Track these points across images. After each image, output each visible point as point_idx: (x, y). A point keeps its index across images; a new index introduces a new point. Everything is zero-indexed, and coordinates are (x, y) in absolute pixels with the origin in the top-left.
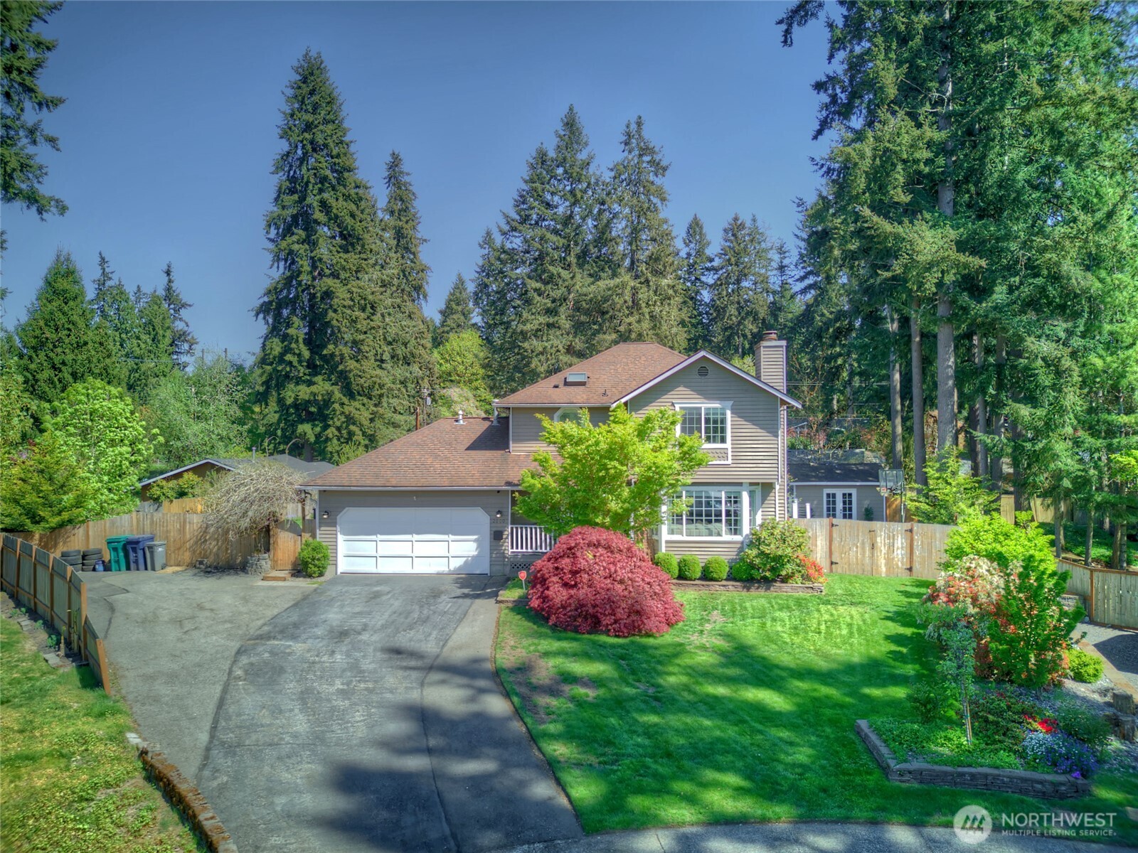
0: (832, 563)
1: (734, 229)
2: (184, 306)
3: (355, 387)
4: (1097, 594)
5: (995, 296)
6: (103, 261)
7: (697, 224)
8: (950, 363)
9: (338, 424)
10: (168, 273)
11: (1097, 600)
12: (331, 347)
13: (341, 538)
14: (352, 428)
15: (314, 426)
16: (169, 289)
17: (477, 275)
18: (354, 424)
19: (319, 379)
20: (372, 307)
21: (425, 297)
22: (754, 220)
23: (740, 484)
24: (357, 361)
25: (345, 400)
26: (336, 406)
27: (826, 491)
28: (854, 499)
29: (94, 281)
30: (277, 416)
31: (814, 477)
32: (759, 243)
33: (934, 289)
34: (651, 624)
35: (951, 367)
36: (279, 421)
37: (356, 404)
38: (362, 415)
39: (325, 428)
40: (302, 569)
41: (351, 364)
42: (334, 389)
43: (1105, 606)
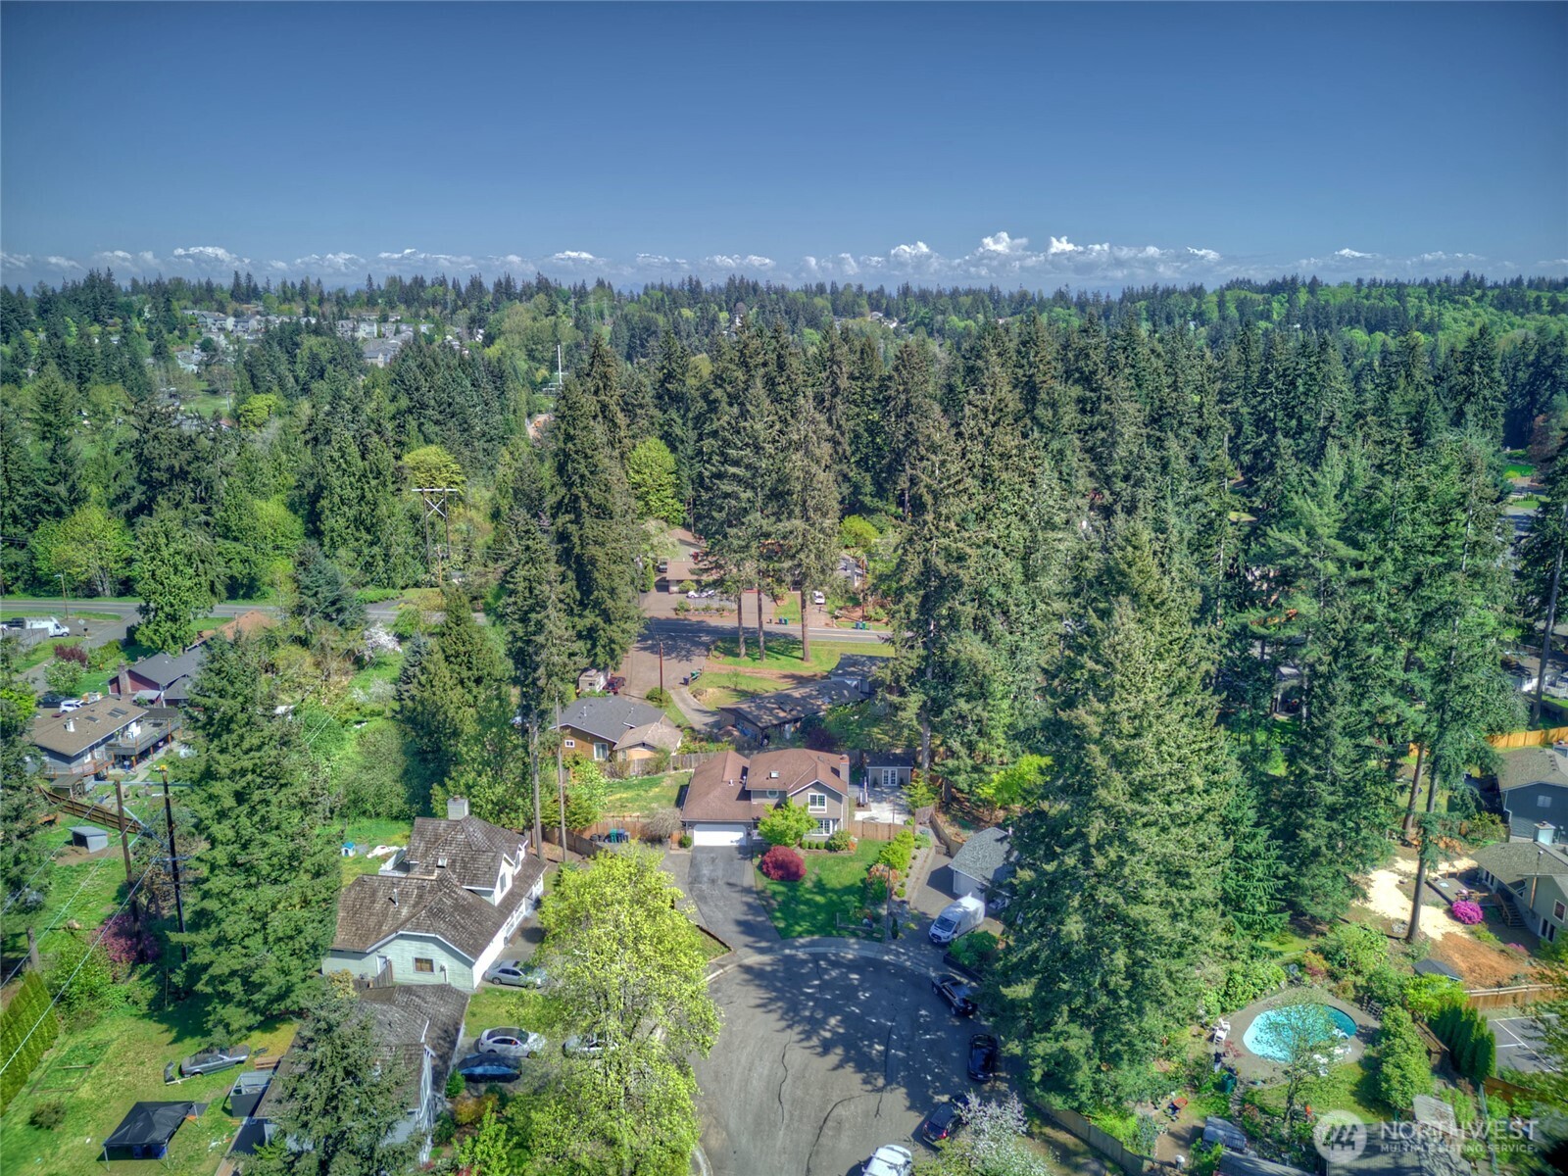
13: (696, 833)
27: (884, 770)
28: (896, 774)
31: (879, 762)
37: (614, 627)
38: (617, 636)
39: (594, 646)
40: (683, 844)
41: (609, 603)
42: (599, 620)
43: (953, 851)
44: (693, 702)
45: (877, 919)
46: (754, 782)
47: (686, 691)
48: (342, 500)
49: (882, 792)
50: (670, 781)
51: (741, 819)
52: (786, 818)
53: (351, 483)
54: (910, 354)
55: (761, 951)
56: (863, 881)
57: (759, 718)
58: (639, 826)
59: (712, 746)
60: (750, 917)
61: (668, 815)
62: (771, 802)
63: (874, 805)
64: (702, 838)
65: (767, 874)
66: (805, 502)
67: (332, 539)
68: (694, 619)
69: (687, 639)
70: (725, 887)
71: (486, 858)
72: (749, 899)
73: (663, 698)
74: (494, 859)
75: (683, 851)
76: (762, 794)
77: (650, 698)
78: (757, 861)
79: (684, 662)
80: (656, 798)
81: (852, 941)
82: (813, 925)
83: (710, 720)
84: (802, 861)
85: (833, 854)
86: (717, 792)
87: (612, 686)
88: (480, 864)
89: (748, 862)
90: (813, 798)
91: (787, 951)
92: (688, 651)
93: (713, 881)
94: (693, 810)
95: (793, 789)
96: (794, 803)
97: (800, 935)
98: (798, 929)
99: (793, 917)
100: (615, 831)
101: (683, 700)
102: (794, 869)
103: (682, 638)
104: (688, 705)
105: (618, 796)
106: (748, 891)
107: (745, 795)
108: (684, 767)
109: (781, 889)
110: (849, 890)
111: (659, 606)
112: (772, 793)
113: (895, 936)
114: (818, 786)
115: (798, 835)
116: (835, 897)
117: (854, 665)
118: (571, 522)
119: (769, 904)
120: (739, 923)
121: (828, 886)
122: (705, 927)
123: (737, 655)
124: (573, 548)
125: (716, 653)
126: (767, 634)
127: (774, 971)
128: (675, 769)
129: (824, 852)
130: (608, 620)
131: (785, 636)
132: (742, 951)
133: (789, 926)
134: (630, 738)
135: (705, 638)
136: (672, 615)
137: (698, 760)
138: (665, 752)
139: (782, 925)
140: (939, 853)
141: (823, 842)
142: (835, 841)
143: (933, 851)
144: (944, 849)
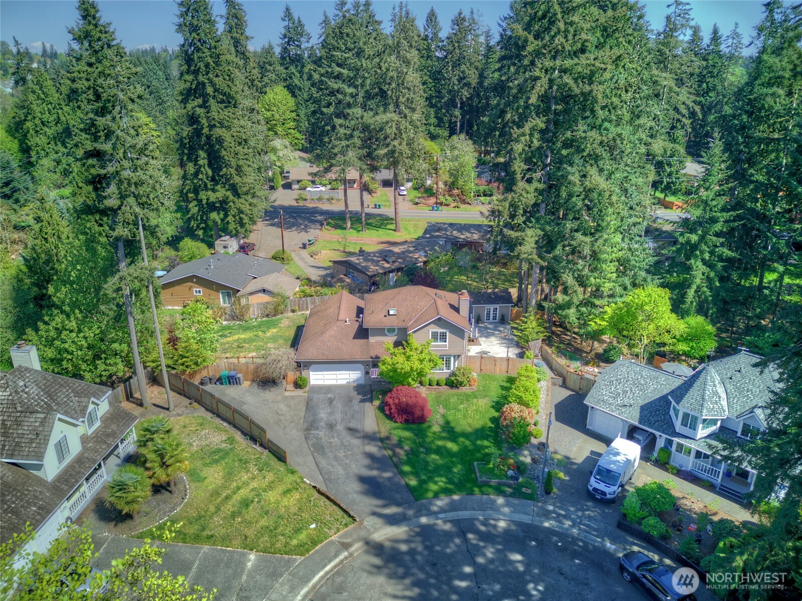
0: (481, 370)
1: (459, 21)
3: (240, 191)
4: (568, 377)
7: (433, 15)
9: (233, 213)
11: (568, 380)
12: (225, 170)
13: (311, 373)
14: (242, 215)
15: (219, 214)
17: (281, 41)
18: (243, 213)
19: (218, 187)
22: (472, 13)
24: (241, 177)
25: (236, 200)
26: (231, 204)
27: (487, 308)
30: (197, 208)
32: (475, 30)
36: (199, 211)
37: (242, 200)
38: (246, 208)
39: (226, 215)
40: (298, 385)
41: (237, 179)
42: (229, 193)
43: (570, 383)
44: (311, 261)
45: (520, 468)
46: (370, 321)
47: (305, 253)
48: (43, 123)
49: (486, 328)
50: (286, 323)
51: (358, 357)
52: (408, 358)
53: (49, 110)
54: (464, 19)
55: (392, 520)
56: (494, 420)
57: (367, 268)
58: (252, 367)
59: (325, 290)
60: (375, 473)
61: (283, 355)
62: (390, 340)
63: (482, 340)
64: (317, 378)
65: (390, 417)
66: (398, 99)
67: (38, 153)
68: (311, 205)
69: (306, 218)
70: (344, 433)
71: (33, 421)
72: (372, 449)
73: (285, 256)
74: (43, 422)
75: (299, 392)
76: (381, 332)
77: (274, 258)
78: (377, 403)
79: (303, 233)
80: (274, 339)
81: (501, 500)
82: (450, 481)
83: (323, 273)
84: (425, 400)
85: (455, 391)
86: (333, 331)
87: (243, 249)
88: (25, 429)
89: (368, 405)
90: (435, 336)
91: (424, 520)
92: (306, 226)
93: (331, 426)
94: (308, 350)
95: (413, 326)
96: (416, 340)
97: (436, 495)
98: (433, 487)
99: (426, 472)
100: (226, 373)
101: (302, 259)
102: (418, 413)
103: (301, 217)
104: (306, 262)
105: (236, 337)
106: (370, 438)
107: (363, 333)
108: (301, 309)
109: (407, 434)
110: (480, 433)
111: (284, 198)
112: (391, 330)
113: (548, 492)
114: (440, 322)
115: (421, 374)
116: (467, 443)
117: (439, 230)
118: (200, 106)
119: (395, 454)
120: (363, 480)
121: (458, 429)
122: (323, 489)
123: (345, 229)
124: (202, 128)
125: (328, 227)
126: (367, 214)
127: (412, 552)
128: (293, 311)
129: (445, 389)
130: (237, 194)
131: (379, 215)
132: (370, 522)
133: (422, 482)
134: (253, 286)
135: (319, 218)
136: (294, 203)
137: (313, 303)
138: (284, 299)
139: (413, 482)
140: (555, 385)
141: (443, 378)
142: (457, 378)
143: (550, 383)
144: (560, 381)
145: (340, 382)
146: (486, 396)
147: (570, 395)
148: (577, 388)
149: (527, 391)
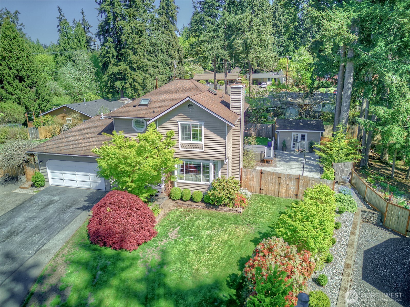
0: (261, 189)
2: (90, 26)
4: (388, 213)
5: (376, 49)
6: (60, 10)
8: (351, 82)
9: (130, 82)
10: (83, 13)
11: (388, 216)
13: (49, 171)
14: (135, 83)
15: (121, 82)
16: (83, 20)
20: (141, 32)
21: (176, 21)
23: (209, 160)
25: (132, 72)
26: (129, 75)
27: (293, 134)
28: (306, 137)
29: (57, 18)
30: (108, 78)
31: (289, 127)
33: (330, 51)
34: (128, 245)
35: (350, 83)
36: (108, 80)
39: (125, 83)
43: (391, 220)
64: (56, 177)
75: (30, 191)
76: (126, 125)
89: (84, 214)
90: (186, 130)
107: (111, 128)
129: (199, 207)
130: (133, 69)
140: (367, 221)
141: (199, 193)
142: (215, 192)
143: (360, 218)
144: (375, 216)
145: (80, 185)
146: (254, 223)
147: (391, 239)
148: (403, 229)
149: (308, 219)
